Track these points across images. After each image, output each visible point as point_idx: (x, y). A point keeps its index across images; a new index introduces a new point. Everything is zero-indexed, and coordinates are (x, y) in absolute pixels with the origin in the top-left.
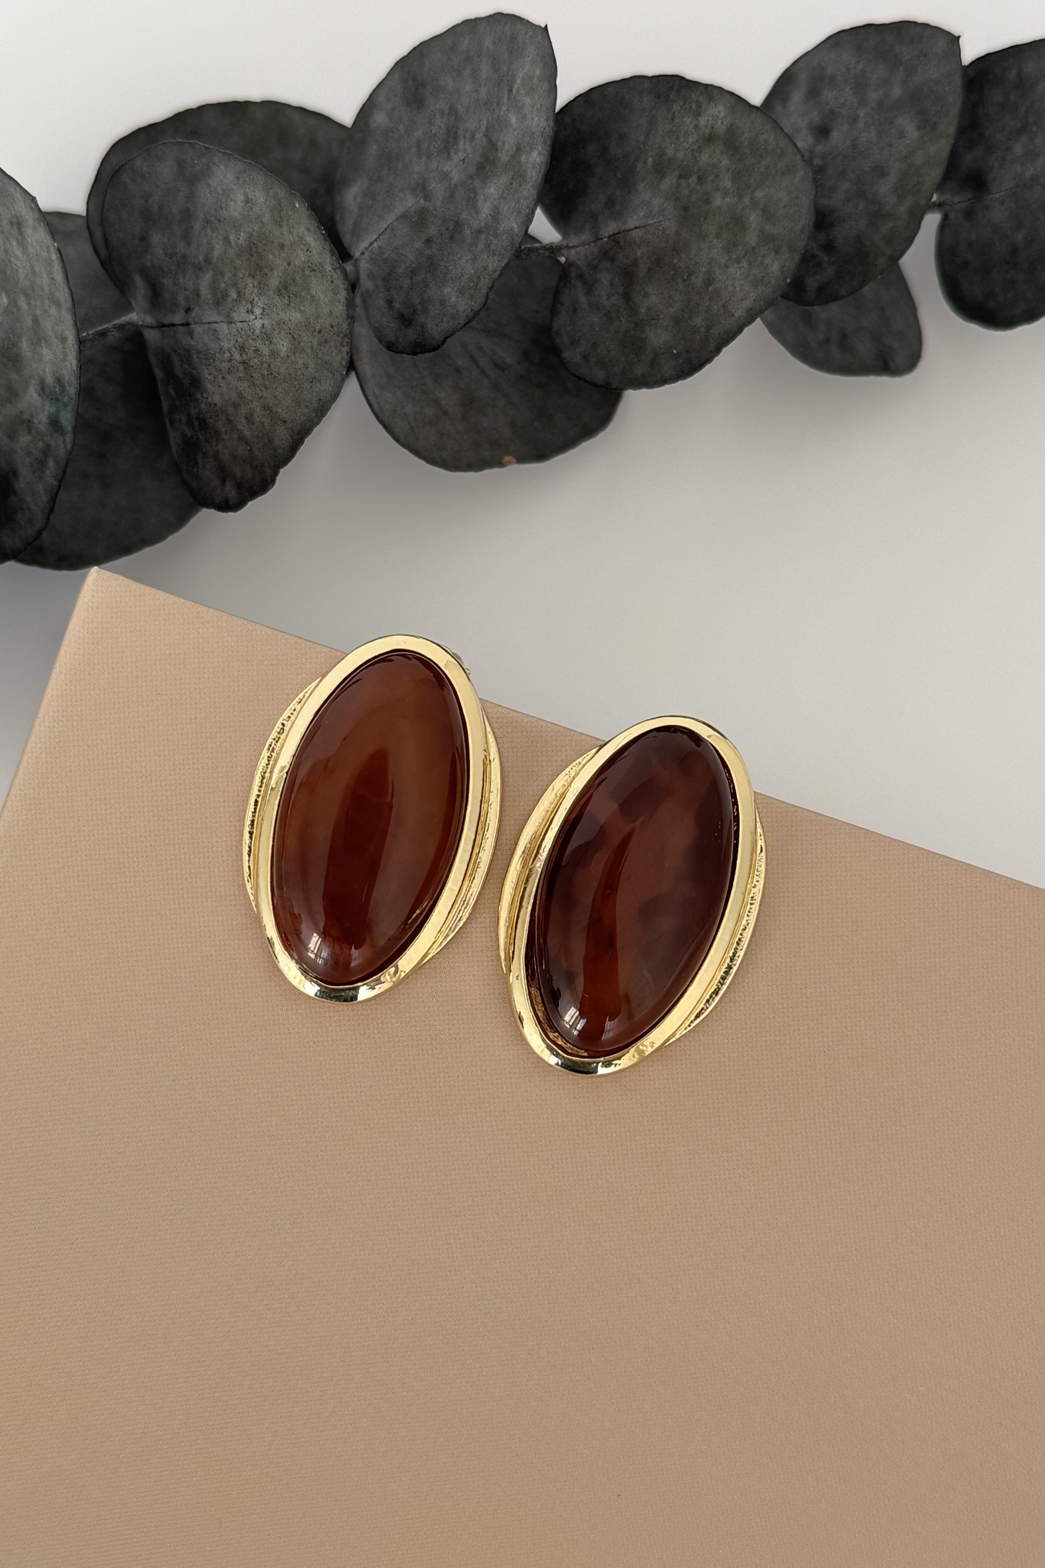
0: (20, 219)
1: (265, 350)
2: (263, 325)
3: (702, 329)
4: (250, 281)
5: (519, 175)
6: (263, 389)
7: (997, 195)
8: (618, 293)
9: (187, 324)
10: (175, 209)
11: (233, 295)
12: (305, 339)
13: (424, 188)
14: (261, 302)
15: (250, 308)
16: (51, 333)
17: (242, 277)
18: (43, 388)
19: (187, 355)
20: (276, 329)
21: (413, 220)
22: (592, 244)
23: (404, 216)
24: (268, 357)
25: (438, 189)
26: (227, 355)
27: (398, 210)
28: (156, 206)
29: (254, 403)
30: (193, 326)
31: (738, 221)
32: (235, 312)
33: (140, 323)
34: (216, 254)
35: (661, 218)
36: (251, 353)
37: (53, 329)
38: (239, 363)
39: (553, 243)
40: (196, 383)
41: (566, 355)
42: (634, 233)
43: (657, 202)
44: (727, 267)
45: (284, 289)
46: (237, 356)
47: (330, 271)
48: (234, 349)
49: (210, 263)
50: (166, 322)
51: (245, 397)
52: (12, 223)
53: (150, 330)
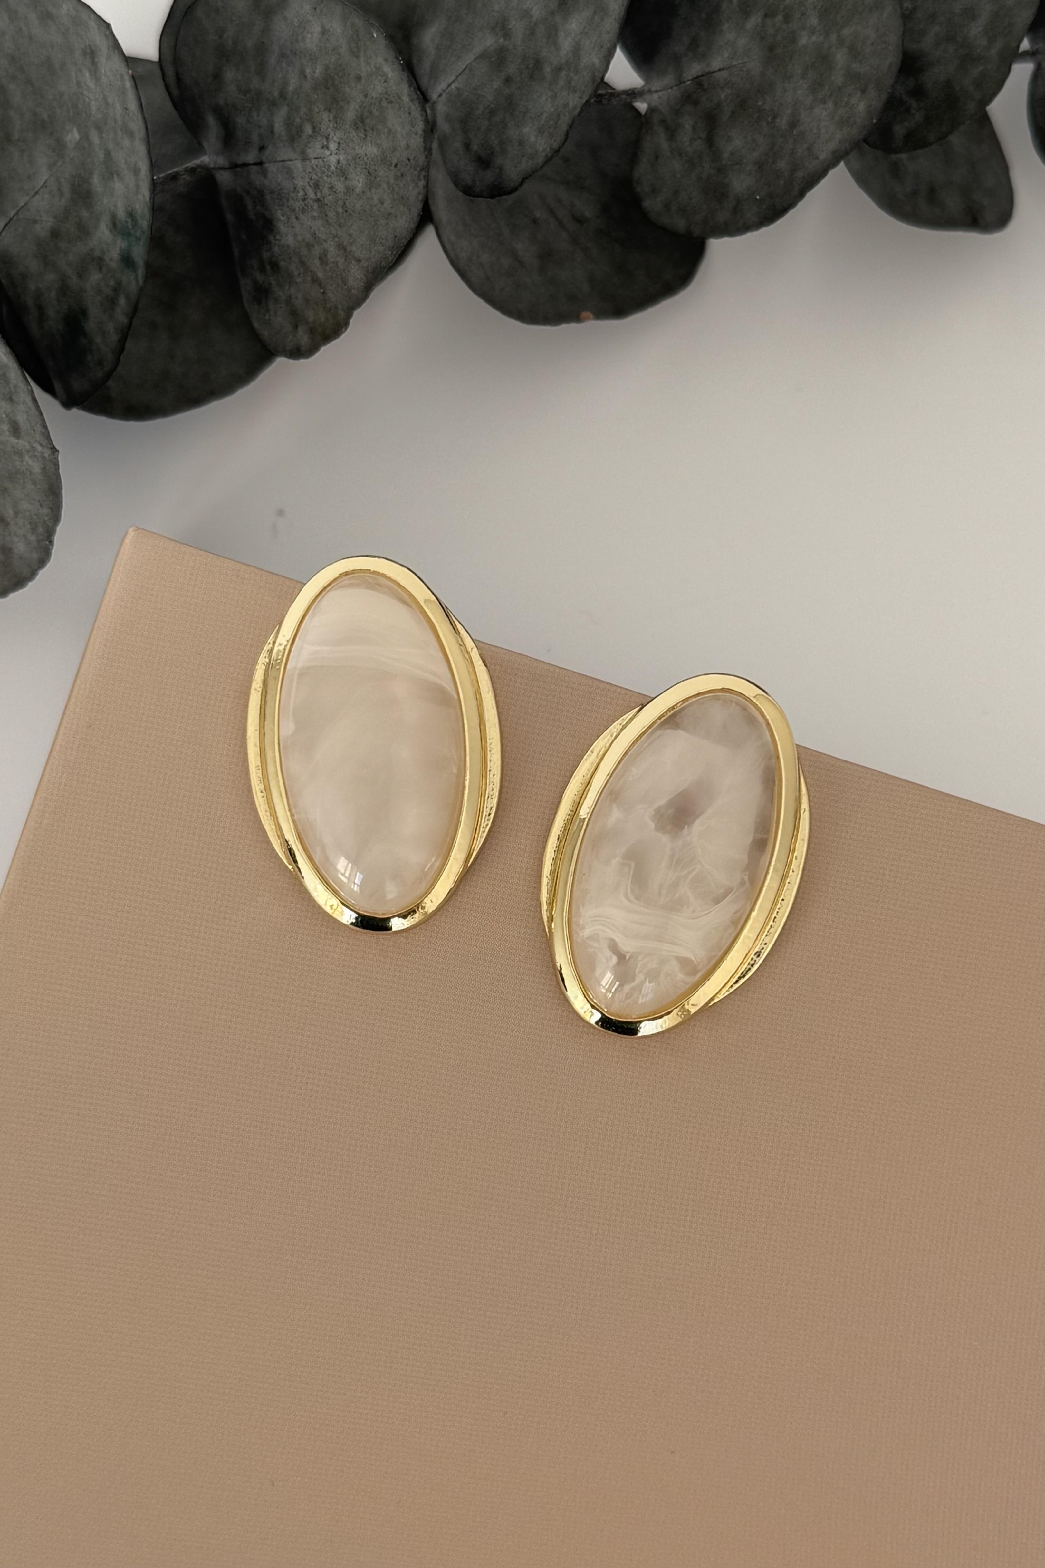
0: (93, 48)
1: (340, 187)
2: (339, 160)
3: (786, 174)
4: (325, 116)
5: (602, 8)
6: (338, 228)
8: (700, 138)
9: (260, 164)
10: (250, 44)
11: (308, 129)
12: (381, 173)
13: (504, 27)
14: (336, 137)
15: (325, 143)
16: (123, 166)
17: (317, 111)
18: (114, 224)
19: (260, 196)
20: (351, 164)
21: (492, 60)
22: (675, 88)
23: (483, 56)
24: (342, 194)
25: (518, 27)
26: (301, 193)
27: (478, 49)
28: (230, 42)
29: (329, 242)
30: (267, 165)
31: (823, 60)
32: (309, 148)
33: (212, 166)
34: (291, 88)
35: (746, 59)
36: (326, 191)
38: (314, 202)
39: (635, 88)
40: (269, 224)
41: (647, 204)
42: (717, 75)
43: (742, 42)
44: (812, 108)
45: (360, 122)
46: (311, 194)
47: (407, 102)
48: (308, 188)
49: (285, 99)
50: (239, 162)
51: (319, 238)
53: (222, 172)
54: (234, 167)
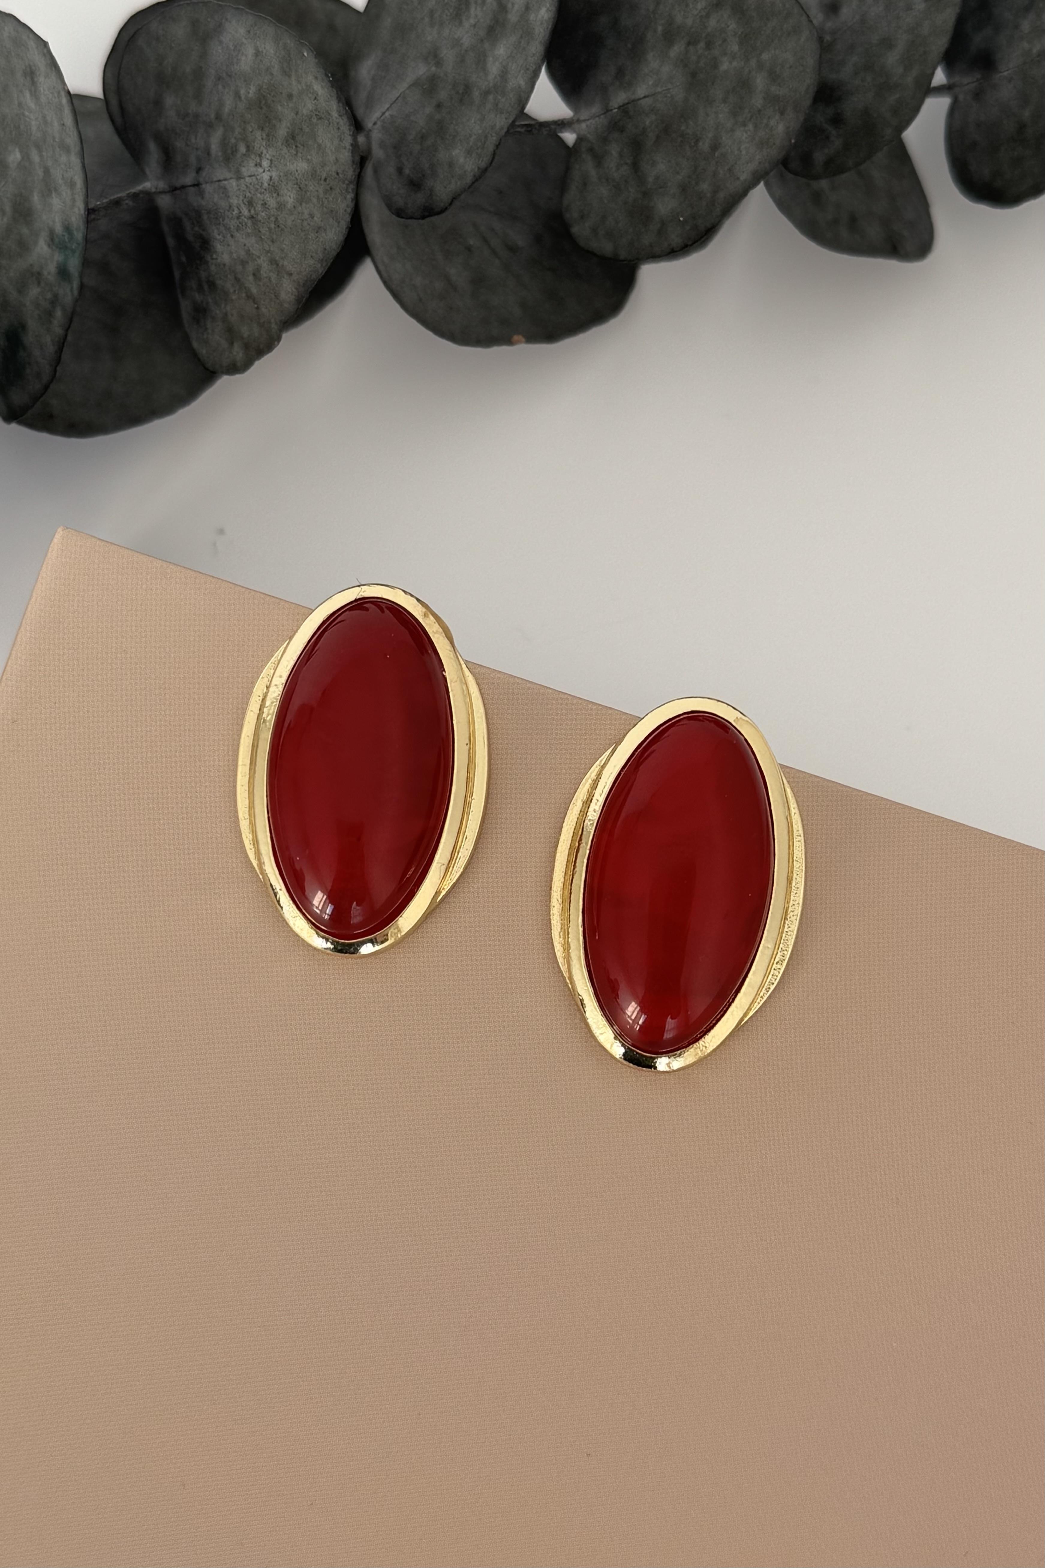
0: (33, 68)
1: (272, 203)
2: (271, 177)
3: (709, 195)
4: (258, 134)
5: (527, 33)
6: (270, 243)
7: (1005, 73)
8: (626, 164)
9: (197, 185)
10: (188, 70)
11: (242, 149)
12: (311, 188)
13: (436, 56)
14: (268, 154)
15: (258, 161)
16: (60, 181)
17: (251, 130)
18: (52, 240)
19: (197, 216)
20: (283, 180)
21: (424, 87)
22: (602, 116)
23: (416, 84)
24: (275, 210)
25: (449, 55)
26: (236, 212)
27: (411, 77)
28: (170, 69)
29: (262, 258)
30: (204, 186)
31: (744, 85)
32: (244, 167)
33: (153, 190)
34: (226, 110)
35: (670, 86)
36: (259, 208)
37: (63, 175)
38: (247, 219)
39: (565, 119)
40: (206, 243)
41: (575, 229)
42: (643, 102)
43: (666, 69)
44: (732, 130)
46: (245, 212)
47: (336, 118)
48: (242, 205)
49: (221, 120)
50: (178, 185)
51: (253, 254)
52: (25, 74)
53: (163, 196)
54: (173, 190)
